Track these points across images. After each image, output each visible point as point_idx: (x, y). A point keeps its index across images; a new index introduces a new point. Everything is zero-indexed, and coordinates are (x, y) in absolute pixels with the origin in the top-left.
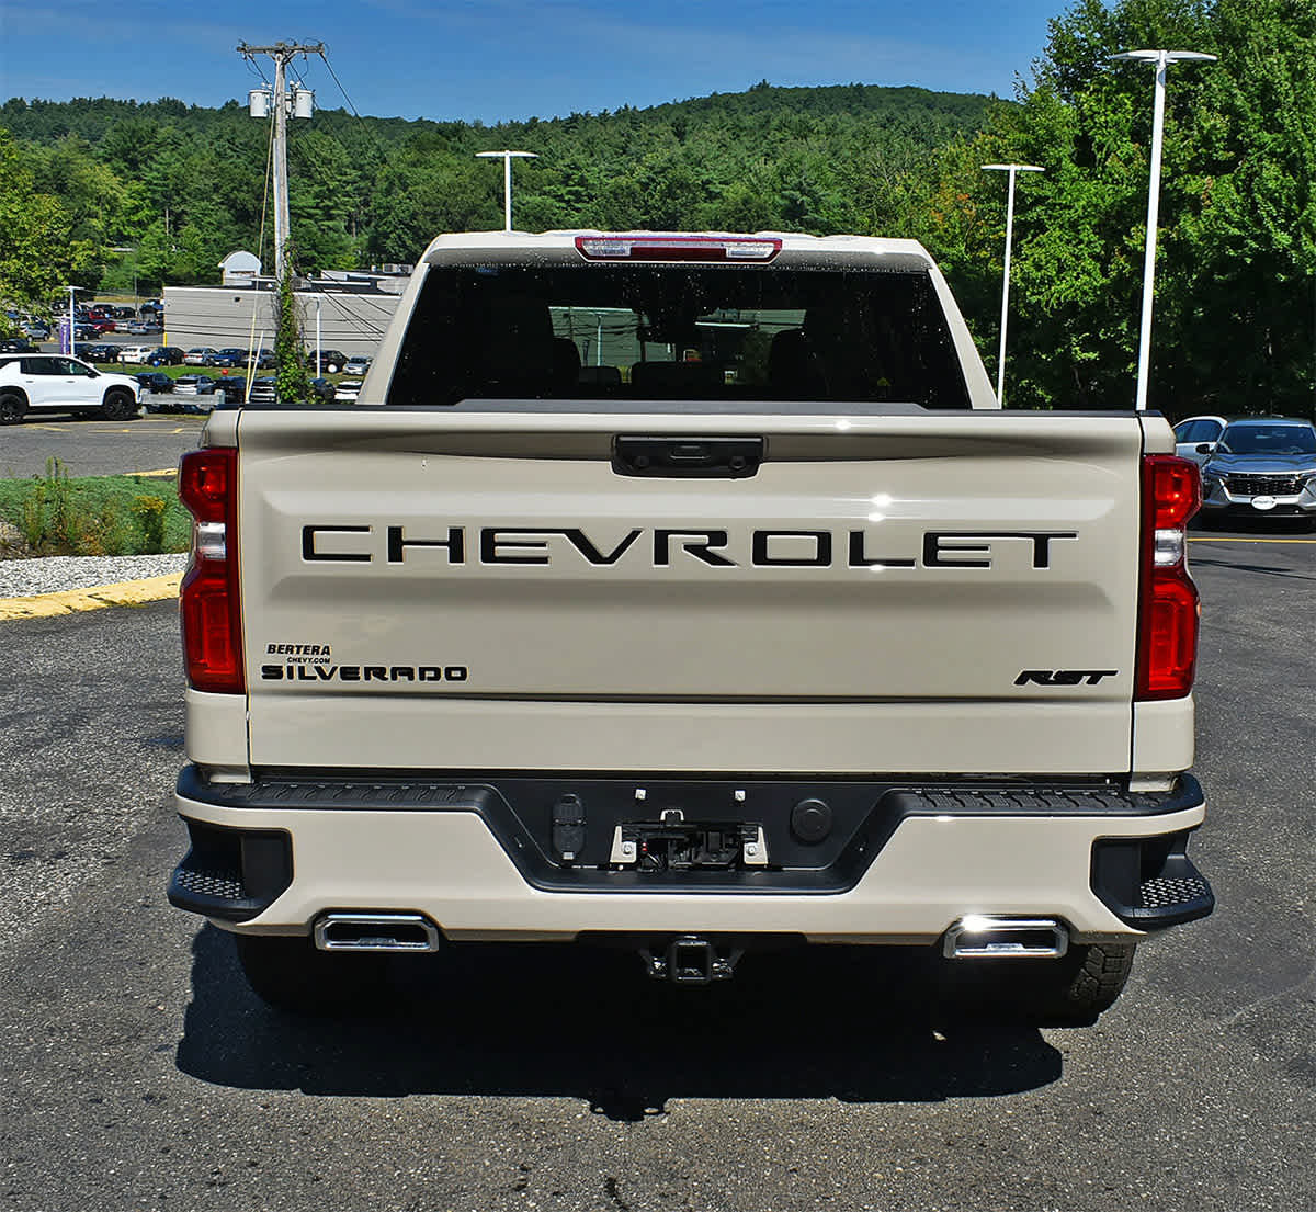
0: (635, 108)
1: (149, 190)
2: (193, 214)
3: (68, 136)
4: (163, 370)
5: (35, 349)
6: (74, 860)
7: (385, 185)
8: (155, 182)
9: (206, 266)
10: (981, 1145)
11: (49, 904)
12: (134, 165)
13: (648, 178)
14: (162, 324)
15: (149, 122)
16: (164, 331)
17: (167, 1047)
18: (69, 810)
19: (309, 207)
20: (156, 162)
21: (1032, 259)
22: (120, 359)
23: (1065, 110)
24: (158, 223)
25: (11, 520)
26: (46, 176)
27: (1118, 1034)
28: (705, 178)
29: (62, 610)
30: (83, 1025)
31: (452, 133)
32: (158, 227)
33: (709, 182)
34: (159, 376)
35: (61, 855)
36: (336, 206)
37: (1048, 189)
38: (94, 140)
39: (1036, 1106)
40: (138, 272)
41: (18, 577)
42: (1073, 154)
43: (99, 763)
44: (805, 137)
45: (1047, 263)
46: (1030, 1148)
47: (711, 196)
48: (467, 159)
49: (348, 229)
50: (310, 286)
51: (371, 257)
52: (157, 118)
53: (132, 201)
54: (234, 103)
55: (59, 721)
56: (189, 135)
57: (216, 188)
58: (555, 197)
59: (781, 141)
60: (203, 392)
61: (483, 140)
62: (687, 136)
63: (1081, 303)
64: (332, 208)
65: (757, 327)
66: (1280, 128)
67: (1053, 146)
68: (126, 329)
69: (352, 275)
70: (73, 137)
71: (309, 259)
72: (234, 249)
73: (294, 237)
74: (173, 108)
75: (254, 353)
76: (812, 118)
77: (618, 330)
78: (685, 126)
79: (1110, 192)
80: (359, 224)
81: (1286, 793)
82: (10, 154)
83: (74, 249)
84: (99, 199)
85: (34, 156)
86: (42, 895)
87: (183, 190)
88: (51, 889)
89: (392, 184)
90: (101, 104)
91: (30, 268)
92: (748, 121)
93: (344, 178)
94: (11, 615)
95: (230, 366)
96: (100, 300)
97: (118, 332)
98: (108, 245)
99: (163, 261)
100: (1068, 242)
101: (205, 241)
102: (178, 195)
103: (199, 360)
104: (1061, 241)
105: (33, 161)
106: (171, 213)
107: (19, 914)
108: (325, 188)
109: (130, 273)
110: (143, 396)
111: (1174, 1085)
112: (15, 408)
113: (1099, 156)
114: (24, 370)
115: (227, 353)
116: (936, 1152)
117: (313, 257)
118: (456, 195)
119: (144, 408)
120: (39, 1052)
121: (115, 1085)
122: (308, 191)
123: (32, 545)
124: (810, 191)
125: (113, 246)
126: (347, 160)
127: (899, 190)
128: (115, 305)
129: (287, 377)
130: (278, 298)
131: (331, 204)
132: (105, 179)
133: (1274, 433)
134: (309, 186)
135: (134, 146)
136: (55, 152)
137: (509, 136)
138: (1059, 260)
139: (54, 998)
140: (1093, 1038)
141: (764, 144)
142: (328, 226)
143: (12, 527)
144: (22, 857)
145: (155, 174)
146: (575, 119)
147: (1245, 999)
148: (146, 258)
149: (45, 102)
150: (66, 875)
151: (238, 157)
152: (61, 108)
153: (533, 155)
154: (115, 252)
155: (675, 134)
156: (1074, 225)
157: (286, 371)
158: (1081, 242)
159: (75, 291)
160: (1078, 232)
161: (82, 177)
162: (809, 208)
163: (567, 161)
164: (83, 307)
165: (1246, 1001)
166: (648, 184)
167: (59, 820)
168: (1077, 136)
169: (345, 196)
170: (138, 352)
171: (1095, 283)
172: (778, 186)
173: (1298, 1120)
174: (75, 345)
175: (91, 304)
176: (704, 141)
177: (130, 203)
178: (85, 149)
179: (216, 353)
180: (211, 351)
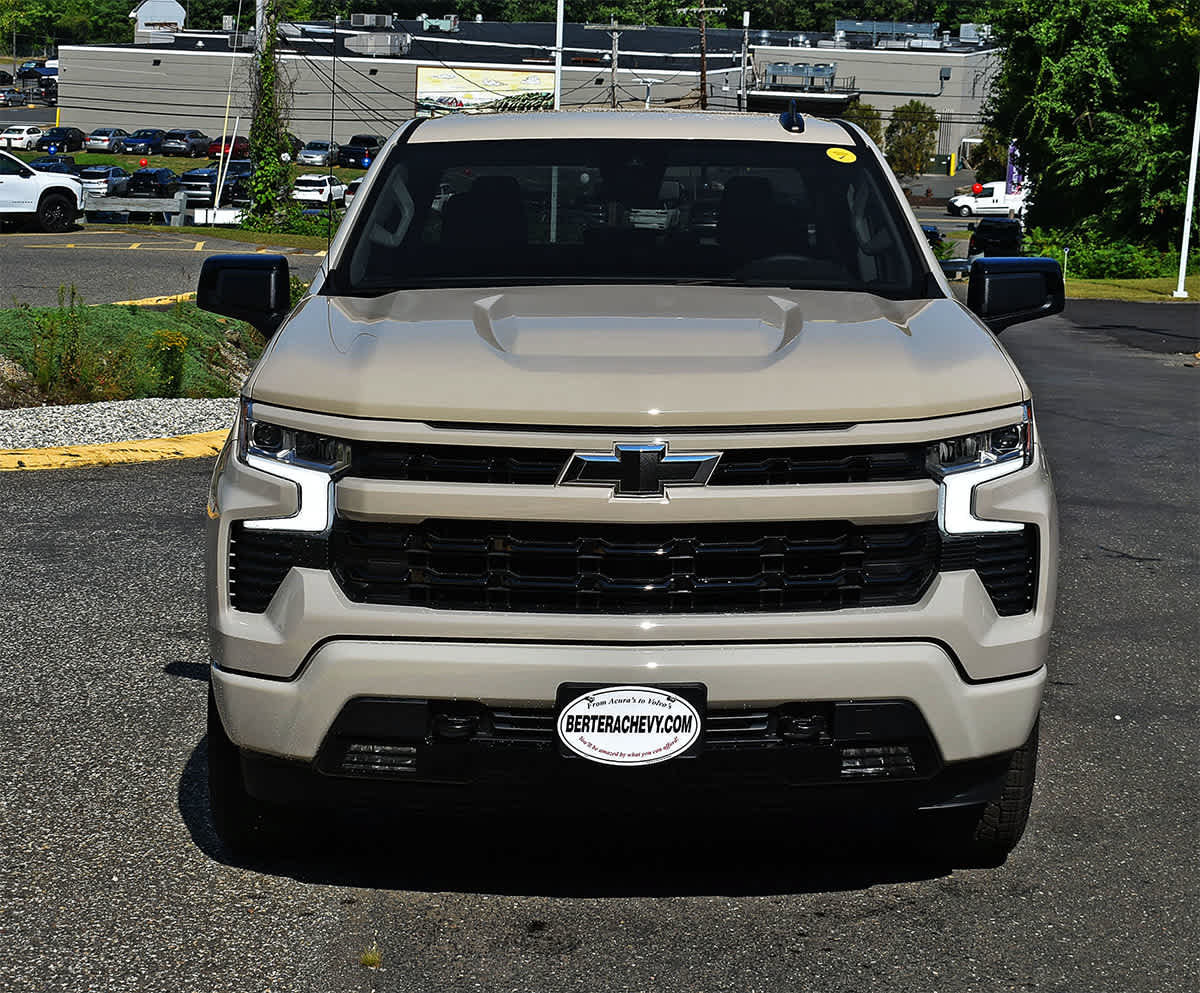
9: (108, 14)
16: (56, 105)
25: (15, 357)
69: (309, 28)
103: (106, 145)
115: (142, 136)
123: (43, 388)
143: (17, 365)
170: (24, 135)
179: (128, 135)
180: (120, 132)
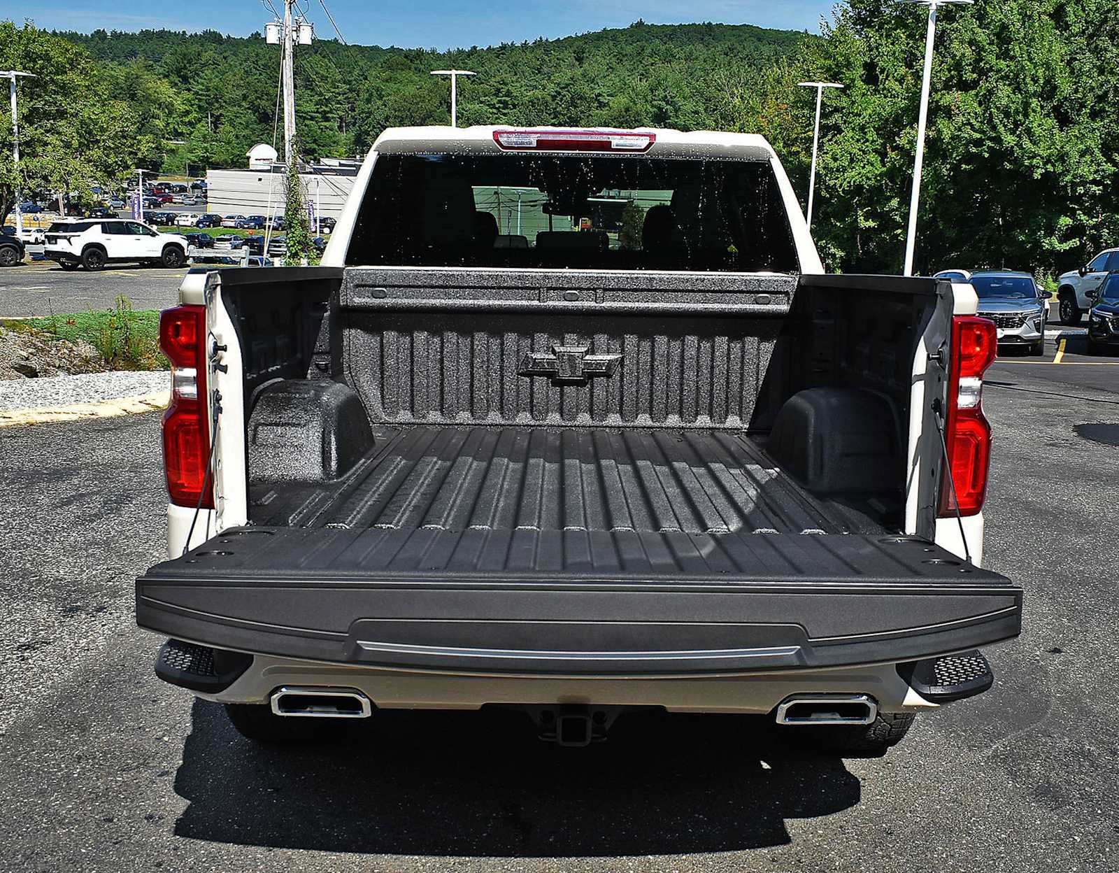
0: (547, 40)
1: (196, 98)
2: (228, 116)
3: (138, 58)
4: (206, 230)
5: (114, 216)
6: (110, 614)
7: (366, 96)
8: (200, 92)
9: (238, 155)
10: (798, 861)
11: (88, 650)
12: (185, 79)
13: (556, 92)
14: (206, 197)
15: (195, 48)
16: (207, 203)
17: (167, 773)
18: (111, 572)
19: (312, 112)
20: (201, 78)
21: (831, 153)
22: (176, 222)
23: (858, 43)
24: (203, 123)
25: (91, 342)
26: (122, 88)
27: (902, 764)
28: (597, 92)
29: (120, 412)
30: (105, 754)
31: (416, 57)
32: (203, 126)
33: (600, 95)
34: (204, 236)
35: (100, 609)
36: (331, 112)
37: (844, 101)
38: (156, 61)
39: (841, 827)
40: (189, 159)
41: (89, 387)
42: (863, 75)
43: (137, 534)
44: (670, 62)
45: (843, 155)
46: (837, 864)
47: (601, 105)
48: (425, 77)
49: (340, 128)
50: (312, 170)
51: (356, 149)
52: (202, 45)
53: (184, 107)
54: (258, 34)
55: (110, 500)
56: (225, 58)
57: (245, 97)
58: (488, 105)
59: (652, 64)
60: (235, 247)
61: (438, 63)
62: (584, 61)
63: (866, 186)
64: (328, 112)
65: (632, 201)
66: (1013, 58)
67: (849, 70)
68: (181, 201)
69: (343, 162)
70: (141, 58)
71: (311, 150)
72: (257, 143)
73: (299, 134)
74: (213, 37)
75: (270, 219)
76: (675, 48)
77: (533, 204)
78: (584, 53)
79: (889, 104)
80: (347, 126)
81: (1022, 561)
82: (92, 70)
83: (140, 141)
84: (160, 105)
85: (113, 73)
86: (83, 642)
87: (220, 98)
88: (92, 637)
89: (371, 95)
90: (163, 35)
91: (107, 156)
92: (629, 49)
93: (337, 91)
94: (82, 416)
95: (255, 228)
96: (162, 179)
97: (175, 203)
98: (167, 139)
99: (207, 151)
100: (858, 141)
101: (237, 137)
102: (217, 102)
103: (233, 224)
104: (853, 139)
105: (112, 76)
106: (212, 115)
107: (65, 658)
108: (323, 98)
109: (184, 160)
110: (191, 251)
111: (947, 808)
112: (98, 258)
113: (881, 77)
114: (104, 231)
115: (253, 219)
116: (764, 868)
117: (315, 149)
118: (417, 103)
119: (191, 259)
120: (68, 777)
121: (125, 806)
122: (311, 100)
123: (107, 361)
124: (671, 102)
125: (171, 140)
126: (339, 77)
127: (737, 101)
128: (173, 183)
129: (294, 237)
130: (288, 178)
131: (327, 109)
132: (165, 90)
133: (1005, 282)
134: (311, 96)
135: (185, 65)
136: (128, 70)
137: (455, 59)
138: (850, 154)
139: (84, 730)
140: (883, 767)
141: (640, 66)
142: (325, 126)
143: (92, 347)
144: (71, 611)
145: (200, 87)
146: (504, 47)
147: (999, 734)
148: (195, 149)
149: (121, 32)
150: (103, 626)
151: (261, 74)
152: (133, 37)
153: (472, 73)
154: (172, 144)
155: (576, 59)
156: (862, 128)
157: (293, 233)
158: (867, 140)
159: (143, 172)
160: (865, 133)
161: (148, 89)
162: (671, 114)
163: (498, 79)
164: (150, 184)
165: (1000, 736)
166: (556, 96)
167: (102, 580)
168: (866, 62)
169: (338, 104)
170: (189, 218)
171: (876, 172)
172: (649, 98)
173: (1045, 840)
174: (144, 212)
175: (155, 183)
176: (596, 64)
177: (182, 108)
178: (149, 68)
179: (245, 219)
180: (240, 217)
